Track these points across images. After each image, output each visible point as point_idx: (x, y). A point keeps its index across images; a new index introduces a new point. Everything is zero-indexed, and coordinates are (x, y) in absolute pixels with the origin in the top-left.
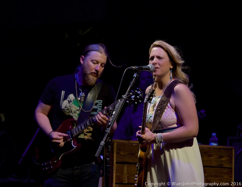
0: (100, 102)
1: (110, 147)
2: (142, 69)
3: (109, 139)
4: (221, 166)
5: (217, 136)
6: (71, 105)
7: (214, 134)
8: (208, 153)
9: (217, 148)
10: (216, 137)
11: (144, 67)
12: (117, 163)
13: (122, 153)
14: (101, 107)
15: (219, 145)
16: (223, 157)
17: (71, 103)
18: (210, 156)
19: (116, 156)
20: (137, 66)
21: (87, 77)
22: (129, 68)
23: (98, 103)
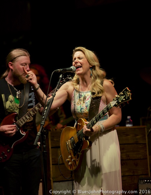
0: (32, 94)
1: (45, 136)
2: (66, 70)
3: (44, 130)
4: (137, 143)
5: (131, 118)
6: (13, 104)
7: (129, 117)
8: (125, 133)
9: (132, 129)
10: (130, 120)
11: (67, 69)
12: (52, 148)
13: (55, 140)
14: (34, 98)
15: (134, 125)
16: (138, 135)
17: (13, 103)
18: (127, 135)
19: (51, 142)
20: (62, 69)
21: (21, 78)
22: (56, 70)
23: (32, 95)
